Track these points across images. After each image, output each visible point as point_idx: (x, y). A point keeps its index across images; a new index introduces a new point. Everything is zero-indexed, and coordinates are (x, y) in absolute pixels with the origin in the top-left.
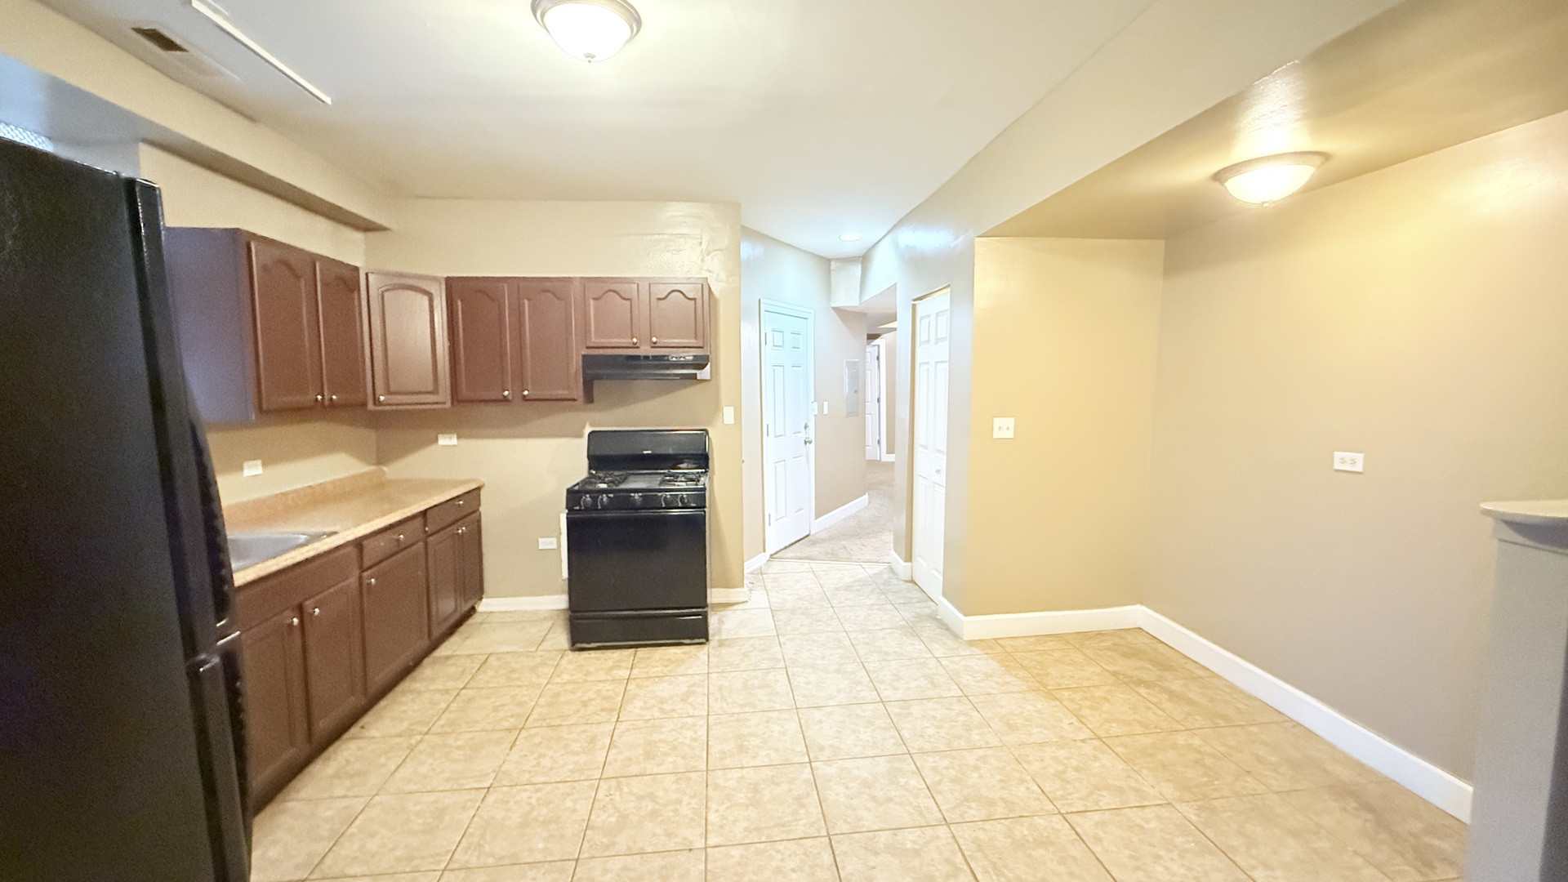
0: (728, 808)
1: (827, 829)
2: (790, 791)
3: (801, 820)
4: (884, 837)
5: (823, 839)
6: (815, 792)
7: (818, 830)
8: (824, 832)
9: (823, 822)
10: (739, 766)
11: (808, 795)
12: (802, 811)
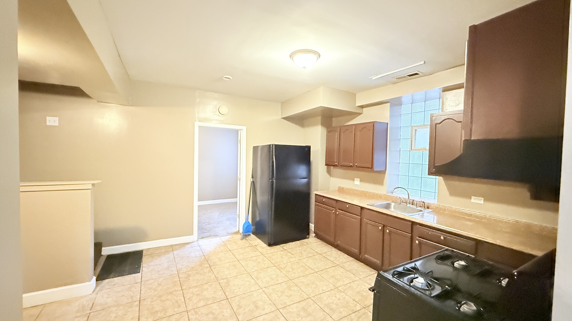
0: (262, 299)
1: (228, 300)
2: (244, 309)
3: (237, 301)
4: (210, 302)
5: (229, 297)
6: (235, 311)
7: (231, 300)
8: (229, 300)
9: (230, 302)
10: (267, 314)
11: (237, 309)
12: (238, 304)
